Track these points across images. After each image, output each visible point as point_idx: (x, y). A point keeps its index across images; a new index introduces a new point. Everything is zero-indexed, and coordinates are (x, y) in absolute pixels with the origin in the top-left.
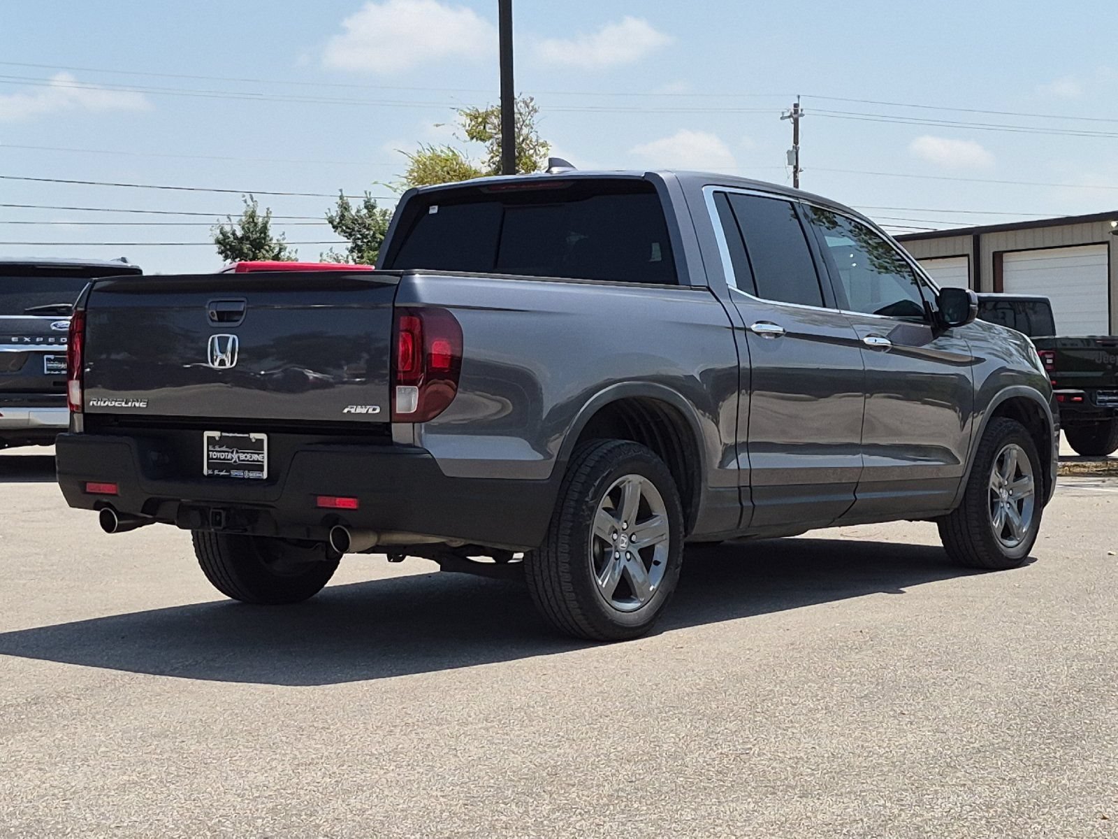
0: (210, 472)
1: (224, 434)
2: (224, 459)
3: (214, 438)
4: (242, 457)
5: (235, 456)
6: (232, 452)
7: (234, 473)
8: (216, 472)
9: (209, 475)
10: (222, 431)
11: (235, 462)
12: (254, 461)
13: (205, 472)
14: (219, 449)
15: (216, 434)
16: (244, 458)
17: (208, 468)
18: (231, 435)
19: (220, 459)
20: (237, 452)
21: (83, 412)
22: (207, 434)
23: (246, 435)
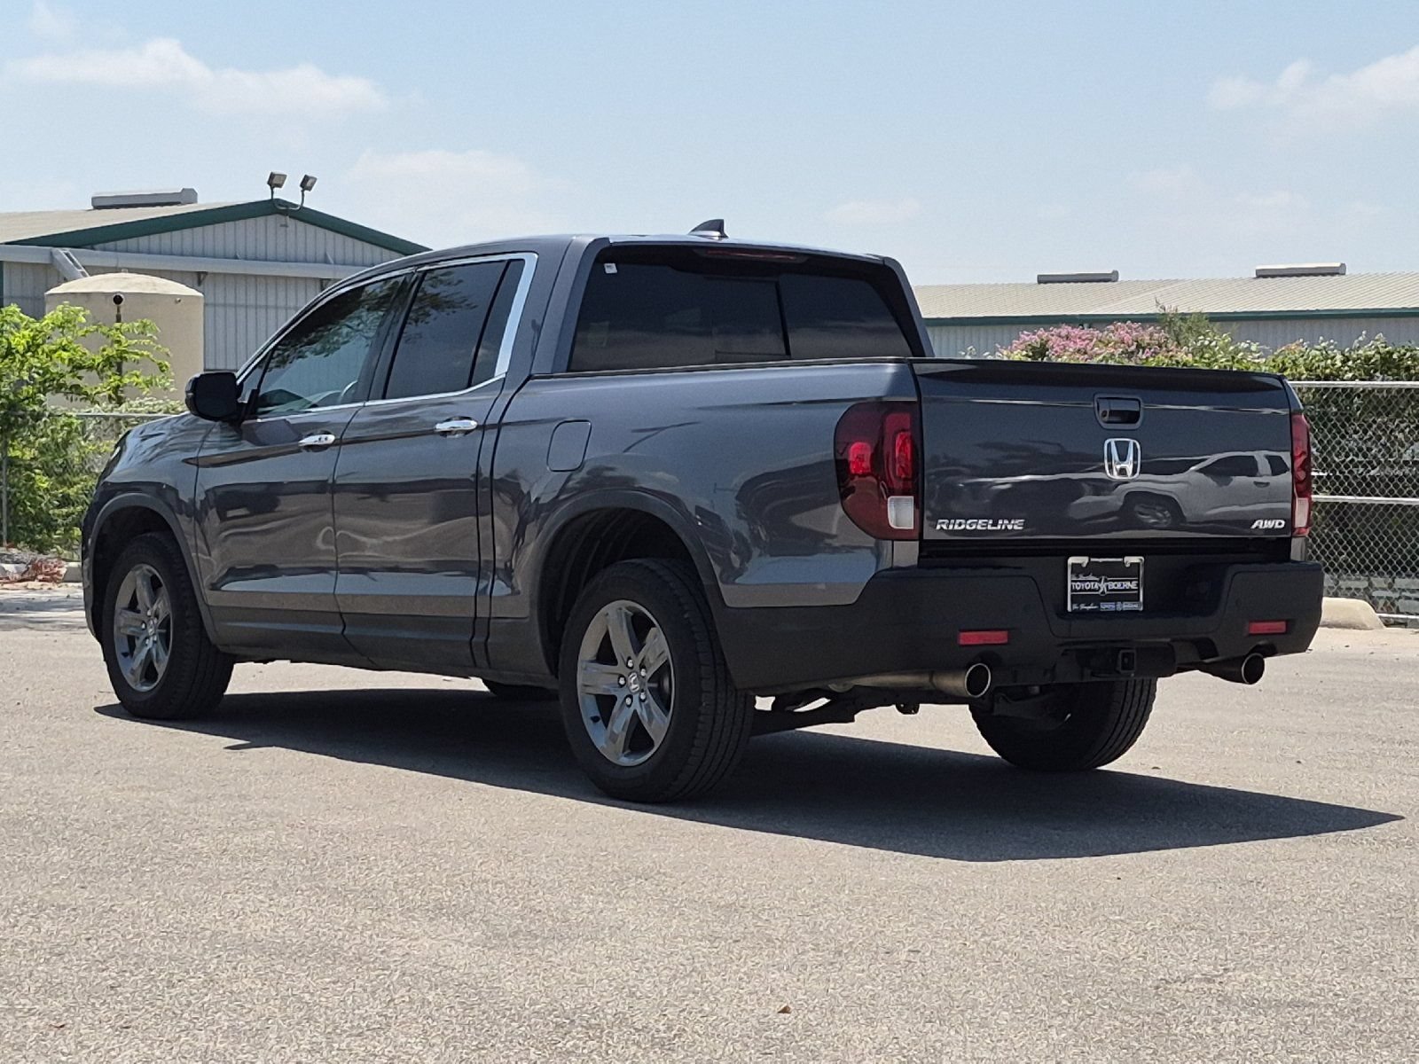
0: (1075, 607)
1: (1093, 560)
2: (1090, 590)
3: (1080, 565)
4: (1112, 585)
5: (1103, 586)
6: (1100, 581)
7: (1105, 606)
8: (1083, 607)
9: (1074, 612)
10: (1090, 556)
11: (1103, 592)
12: (1125, 590)
13: (1069, 609)
14: (1084, 578)
15: (1083, 560)
16: (1114, 587)
17: (1072, 602)
18: (1101, 560)
19: (1085, 590)
20: (1106, 581)
21: (921, 538)
22: (1072, 560)
23: (1120, 560)
